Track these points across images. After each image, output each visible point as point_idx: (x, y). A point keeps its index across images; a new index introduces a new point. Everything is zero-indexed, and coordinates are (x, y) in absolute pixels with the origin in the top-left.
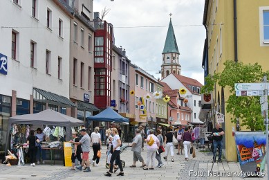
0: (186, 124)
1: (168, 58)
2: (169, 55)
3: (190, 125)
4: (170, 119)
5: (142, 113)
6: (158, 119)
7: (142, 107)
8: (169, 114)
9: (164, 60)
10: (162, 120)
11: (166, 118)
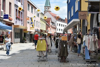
0: (54, 33)
1: (47, 8)
2: (47, 7)
3: (55, 33)
4: (47, 30)
5: (31, 26)
6: (41, 30)
7: (32, 23)
8: (47, 28)
9: (45, 9)
10: (43, 31)
11: (45, 30)
